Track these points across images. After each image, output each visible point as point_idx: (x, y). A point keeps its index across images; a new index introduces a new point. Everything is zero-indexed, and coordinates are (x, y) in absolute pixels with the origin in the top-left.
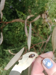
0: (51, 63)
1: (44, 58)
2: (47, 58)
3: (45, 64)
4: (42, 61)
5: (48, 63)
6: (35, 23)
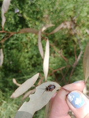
1: (70, 92)
2: (75, 91)
3: (71, 100)
4: (67, 95)
5: (77, 99)
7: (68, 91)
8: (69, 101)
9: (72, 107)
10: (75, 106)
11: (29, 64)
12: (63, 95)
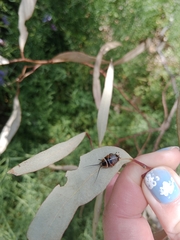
0: (173, 186)
1: (149, 169)
2: (162, 168)
3: (152, 186)
4: (143, 176)
5: (165, 183)
6: (125, 69)
7: (148, 167)
8: (148, 187)
9: (153, 200)
10: (159, 198)
11: (70, 126)
12: (134, 174)
